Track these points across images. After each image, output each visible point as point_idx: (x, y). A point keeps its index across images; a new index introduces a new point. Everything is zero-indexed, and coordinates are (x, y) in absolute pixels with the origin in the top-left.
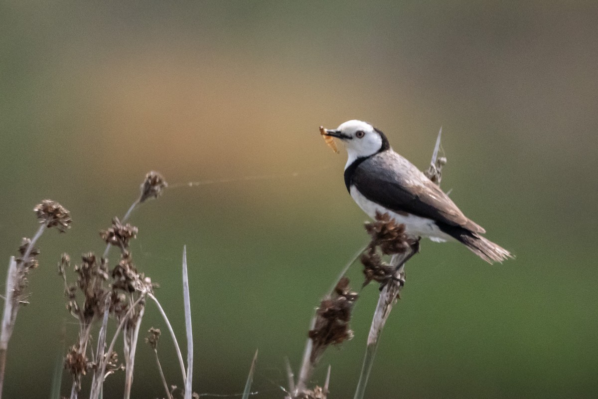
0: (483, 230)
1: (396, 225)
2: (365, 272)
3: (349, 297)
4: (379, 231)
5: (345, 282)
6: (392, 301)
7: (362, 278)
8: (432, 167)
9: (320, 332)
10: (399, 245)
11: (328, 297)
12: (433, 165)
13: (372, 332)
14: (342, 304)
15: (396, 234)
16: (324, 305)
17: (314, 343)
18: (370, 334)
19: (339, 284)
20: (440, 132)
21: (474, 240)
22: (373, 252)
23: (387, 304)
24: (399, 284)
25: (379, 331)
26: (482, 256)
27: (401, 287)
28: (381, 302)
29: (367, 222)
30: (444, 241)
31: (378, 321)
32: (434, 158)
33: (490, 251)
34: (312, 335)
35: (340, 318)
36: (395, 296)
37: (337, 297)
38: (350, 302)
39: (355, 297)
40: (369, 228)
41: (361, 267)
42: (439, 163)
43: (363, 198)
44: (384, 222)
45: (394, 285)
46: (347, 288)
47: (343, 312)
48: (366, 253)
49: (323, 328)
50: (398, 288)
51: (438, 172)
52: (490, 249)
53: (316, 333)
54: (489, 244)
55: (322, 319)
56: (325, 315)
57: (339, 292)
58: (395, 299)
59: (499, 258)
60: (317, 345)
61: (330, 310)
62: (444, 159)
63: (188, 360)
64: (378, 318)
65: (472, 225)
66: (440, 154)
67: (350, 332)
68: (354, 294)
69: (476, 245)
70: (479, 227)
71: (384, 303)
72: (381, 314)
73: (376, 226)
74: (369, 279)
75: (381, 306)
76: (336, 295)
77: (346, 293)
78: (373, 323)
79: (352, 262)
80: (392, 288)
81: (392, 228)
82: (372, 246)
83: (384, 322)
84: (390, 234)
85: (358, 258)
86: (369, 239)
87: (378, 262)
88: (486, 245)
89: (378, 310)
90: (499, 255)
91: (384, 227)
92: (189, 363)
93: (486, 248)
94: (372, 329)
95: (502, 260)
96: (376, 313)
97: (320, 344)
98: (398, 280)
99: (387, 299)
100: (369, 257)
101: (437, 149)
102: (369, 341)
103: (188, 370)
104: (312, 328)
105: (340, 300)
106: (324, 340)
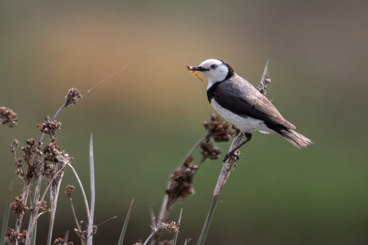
0: (295, 127)
1: (224, 124)
2: (203, 153)
3: (192, 169)
4: (213, 128)
5: (190, 159)
6: (231, 169)
7: (201, 157)
8: (261, 84)
9: (173, 190)
10: (225, 137)
11: (179, 169)
12: (262, 83)
13: (217, 187)
14: (187, 173)
15: (223, 130)
16: (176, 173)
17: (170, 197)
18: (216, 189)
19: (187, 160)
20: (268, 63)
21: (289, 133)
22: (208, 141)
23: (228, 170)
24: (236, 158)
25: (222, 187)
26: (294, 143)
27: (237, 160)
28: (224, 169)
29: (206, 122)
30: (268, 133)
31: (221, 181)
32: (263, 79)
33: (298, 139)
34: (168, 192)
35: (186, 182)
36: (233, 166)
37: (185, 169)
38: (193, 172)
39: (197, 169)
40: (206, 126)
41: (200, 150)
42: (266, 82)
43: (219, 106)
44: (216, 122)
45: (233, 159)
46: (192, 163)
47: (188, 178)
48: (204, 141)
49: (176, 188)
50: (235, 161)
51: (265, 88)
52: (299, 138)
53: (171, 191)
54: (298, 135)
55: (175, 182)
56: (177, 180)
57: (186, 165)
58: (233, 168)
59: (305, 144)
60: (171, 198)
61: (180, 178)
62: (269, 80)
63: (91, 205)
64: (221, 179)
65: (287, 124)
66: (266, 77)
67: (193, 191)
68: (196, 167)
69: (290, 137)
70: (291, 125)
71: (226, 170)
72: (224, 177)
73: (211, 125)
74: (205, 157)
75: (223, 172)
76: (184, 168)
77: (190, 166)
78: (218, 182)
79: (195, 147)
80: (231, 160)
81: (221, 126)
82: (208, 138)
83: (225, 182)
84: (219, 130)
85: (199, 145)
86: (206, 132)
87: (212, 147)
88: (296, 136)
89: (222, 175)
90: (304, 143)
91: (216, 126)
92: (92, 207)
93: (296, 138)
94: (217, 186)
95: (306, 145)
96: (220, 176)
97: (173, 197)
98: (235, 156)
99: (228, 168)
100: (206, 144)
101: (265, 73)
102: (215, 194)
103: (91, 210)
104: (168, 187)
105: (187, 171)
106: (176, 195)
